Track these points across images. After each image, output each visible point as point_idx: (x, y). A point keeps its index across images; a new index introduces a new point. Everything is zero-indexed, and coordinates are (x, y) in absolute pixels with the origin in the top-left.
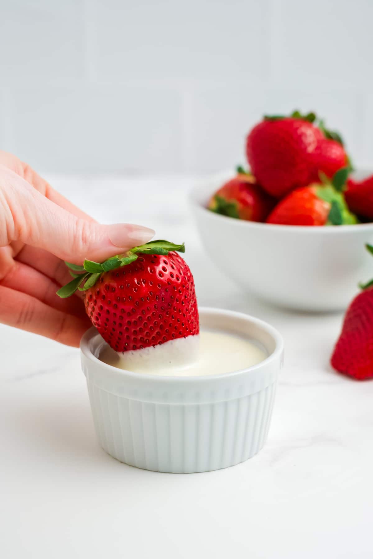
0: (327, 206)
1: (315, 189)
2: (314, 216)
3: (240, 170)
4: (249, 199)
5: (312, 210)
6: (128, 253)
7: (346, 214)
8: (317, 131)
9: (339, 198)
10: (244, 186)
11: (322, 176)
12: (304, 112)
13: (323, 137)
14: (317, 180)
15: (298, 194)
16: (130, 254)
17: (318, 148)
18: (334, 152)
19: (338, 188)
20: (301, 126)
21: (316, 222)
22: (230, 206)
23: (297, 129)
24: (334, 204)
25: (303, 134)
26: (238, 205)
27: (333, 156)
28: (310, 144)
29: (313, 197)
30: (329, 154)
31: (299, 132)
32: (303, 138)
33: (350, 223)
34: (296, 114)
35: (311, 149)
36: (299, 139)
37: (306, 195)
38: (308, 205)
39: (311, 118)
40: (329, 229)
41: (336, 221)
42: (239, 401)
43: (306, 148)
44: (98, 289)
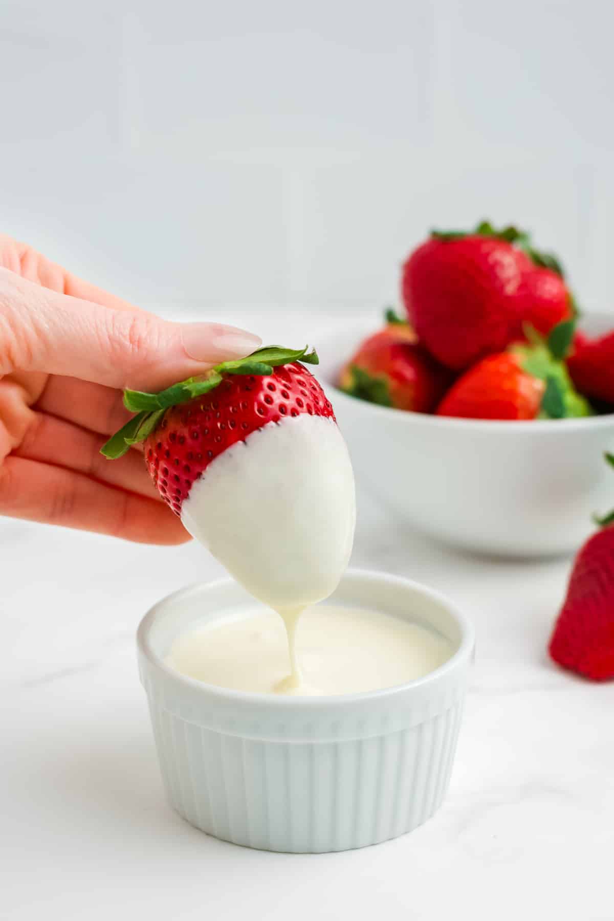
0: (539, 385)
1: (519, 355)
2: (519, 403)
3: (391, 317)
4: (409, 373)
5: (513, 393)
6: (209, 373)
7: (571, 399)
8: (520, 258)
9: (559, 372)
10: (400, 350)
11: (530, 330)
12: (499, 224)
13: (530, 266)
14: (521, 338)
15: (490, 366)
16: (212, 374)
17: (523, 286)
18: (548, 288)
19: (556, 353)
20: (494, 249)
21: (520, 414)
22: (377, 385)
23: (488, 254)
24: (551, 381)
25: (497, 264)
26: (390, 383)
27: (547, 296)
28: (509, 280)
29: (516, 370)
30: (539, 293)
31: (491, 260)
32: (498, 271)
33: (577, 416)
34: (484, 226)
35: (511, 289)
36: (490, 272)
37: (504, 368)
38: (507, 385)
39: (510, 236)
40: (542, 426)
41: (555, 410)
42: (402, 734)
43: (502, 287)
44: (159, 441)
